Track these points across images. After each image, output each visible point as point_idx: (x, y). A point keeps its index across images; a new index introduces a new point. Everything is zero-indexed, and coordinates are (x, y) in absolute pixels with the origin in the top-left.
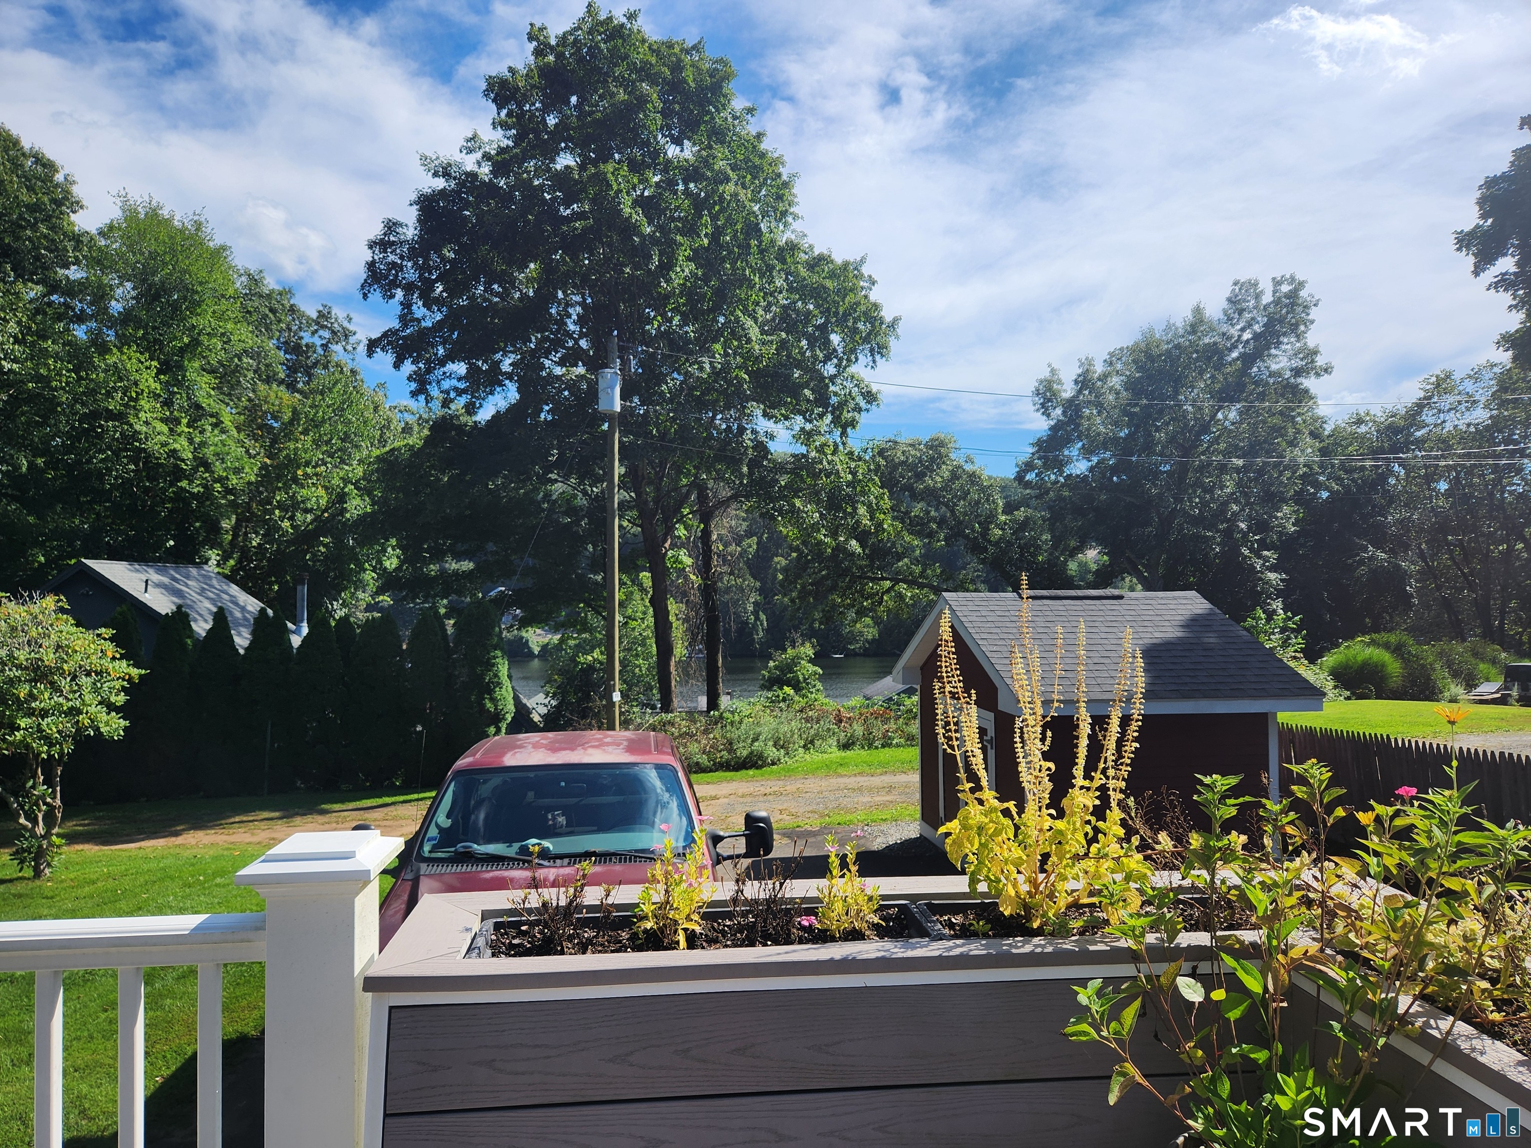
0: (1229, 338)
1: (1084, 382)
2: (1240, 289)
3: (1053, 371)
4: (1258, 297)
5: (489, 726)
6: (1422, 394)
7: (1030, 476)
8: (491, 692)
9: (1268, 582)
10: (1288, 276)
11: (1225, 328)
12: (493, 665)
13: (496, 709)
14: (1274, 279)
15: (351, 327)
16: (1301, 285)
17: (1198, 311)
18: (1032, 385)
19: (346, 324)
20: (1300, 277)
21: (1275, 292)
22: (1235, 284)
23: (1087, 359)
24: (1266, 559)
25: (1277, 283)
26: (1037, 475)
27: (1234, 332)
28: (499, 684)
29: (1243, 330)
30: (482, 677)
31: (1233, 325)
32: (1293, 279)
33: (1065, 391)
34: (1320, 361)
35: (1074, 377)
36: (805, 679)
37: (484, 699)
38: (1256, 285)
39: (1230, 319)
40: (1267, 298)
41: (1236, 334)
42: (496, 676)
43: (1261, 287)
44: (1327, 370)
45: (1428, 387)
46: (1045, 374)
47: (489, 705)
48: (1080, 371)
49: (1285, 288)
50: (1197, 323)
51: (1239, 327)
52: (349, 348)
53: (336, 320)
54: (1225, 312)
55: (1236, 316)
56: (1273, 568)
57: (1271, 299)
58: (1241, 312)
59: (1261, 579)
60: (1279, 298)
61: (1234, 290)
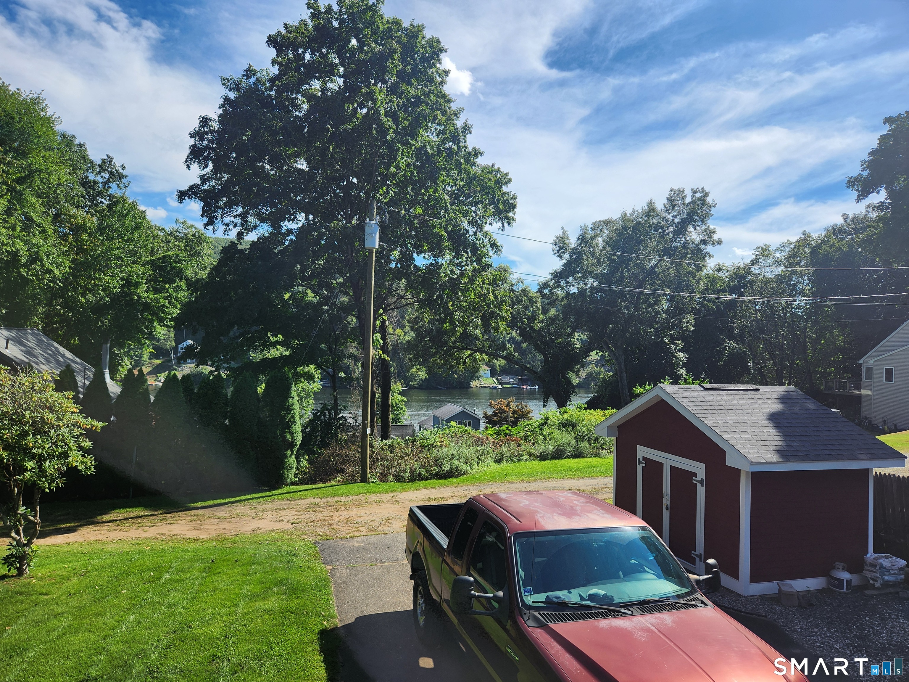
0: (667, 221)
1: (583, 240)
2: (674, 194)
3: (564, 232)
4: (683, 198)
5: (287, 450)
6: (754, 257)
7: (546, 291)
8: (289, 428)
9: (678, 359)
10: (700, 189)
11: (665, 215)
12: (292, 410)
13: (292, 439)
14: (692, 189)
15: (124, 172)
16: (707, 194)
17: (650, 203)
18: (552, 239)
19: (121, 170)
20: (707, 190)
21: (693, 197)
22: (671, 190)
23: (585, 226)
24: (677, 345)
25: (694, 192)
26: (549, 291)
27: (670, 217)
28: (295, 422)
29: (675, 216)
30: (284, 417)
31: (669, 213)
32: (703, 190)
33: (571, 244)
34: (715, 237)
35: (577, 236)
36: (397, 404)
37: (285, 433)
38: (683, 191)
39: (667, 210)
40: (688, 200)
41: (671, 218)
42: (293, 417)
43: (685, 193)
44: (719, 242)
45: (757, 253)
46: (560, 233)
47: (288, 436)
48: (580, 233)
49: (698, 195)
50: (650, 210)
51: (672, 215)
52: (122, 186)
53: (115, 166)
54: (665, 206)
55: (671, 208)
56: (681, 351)
57: (691, 200)
58: (674, 206)
59: (675, 356)
60: (695, 200)
61: (670, 194)
